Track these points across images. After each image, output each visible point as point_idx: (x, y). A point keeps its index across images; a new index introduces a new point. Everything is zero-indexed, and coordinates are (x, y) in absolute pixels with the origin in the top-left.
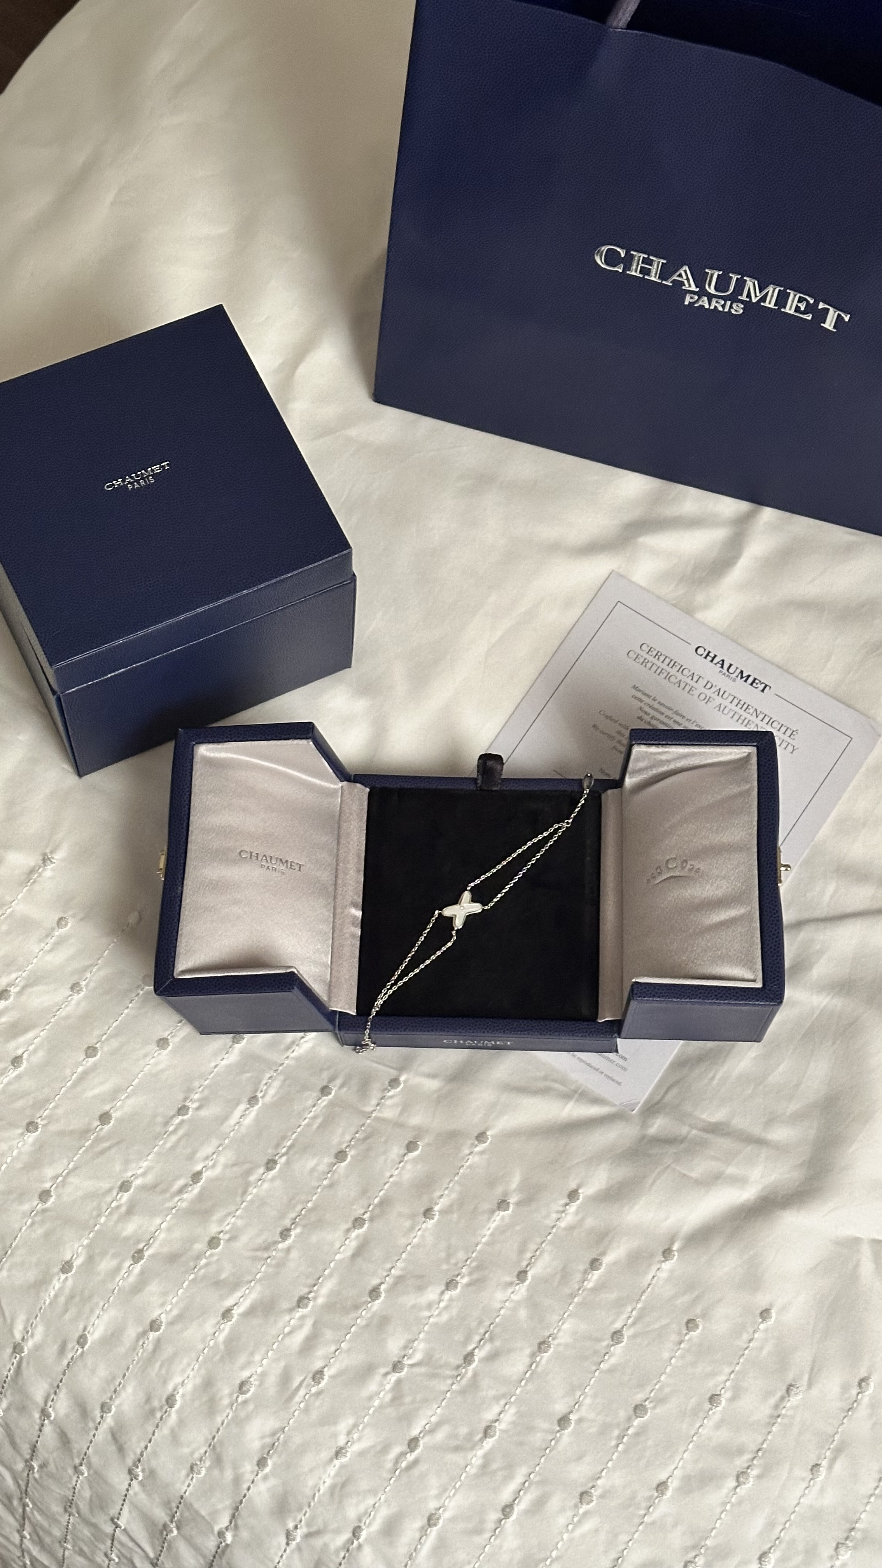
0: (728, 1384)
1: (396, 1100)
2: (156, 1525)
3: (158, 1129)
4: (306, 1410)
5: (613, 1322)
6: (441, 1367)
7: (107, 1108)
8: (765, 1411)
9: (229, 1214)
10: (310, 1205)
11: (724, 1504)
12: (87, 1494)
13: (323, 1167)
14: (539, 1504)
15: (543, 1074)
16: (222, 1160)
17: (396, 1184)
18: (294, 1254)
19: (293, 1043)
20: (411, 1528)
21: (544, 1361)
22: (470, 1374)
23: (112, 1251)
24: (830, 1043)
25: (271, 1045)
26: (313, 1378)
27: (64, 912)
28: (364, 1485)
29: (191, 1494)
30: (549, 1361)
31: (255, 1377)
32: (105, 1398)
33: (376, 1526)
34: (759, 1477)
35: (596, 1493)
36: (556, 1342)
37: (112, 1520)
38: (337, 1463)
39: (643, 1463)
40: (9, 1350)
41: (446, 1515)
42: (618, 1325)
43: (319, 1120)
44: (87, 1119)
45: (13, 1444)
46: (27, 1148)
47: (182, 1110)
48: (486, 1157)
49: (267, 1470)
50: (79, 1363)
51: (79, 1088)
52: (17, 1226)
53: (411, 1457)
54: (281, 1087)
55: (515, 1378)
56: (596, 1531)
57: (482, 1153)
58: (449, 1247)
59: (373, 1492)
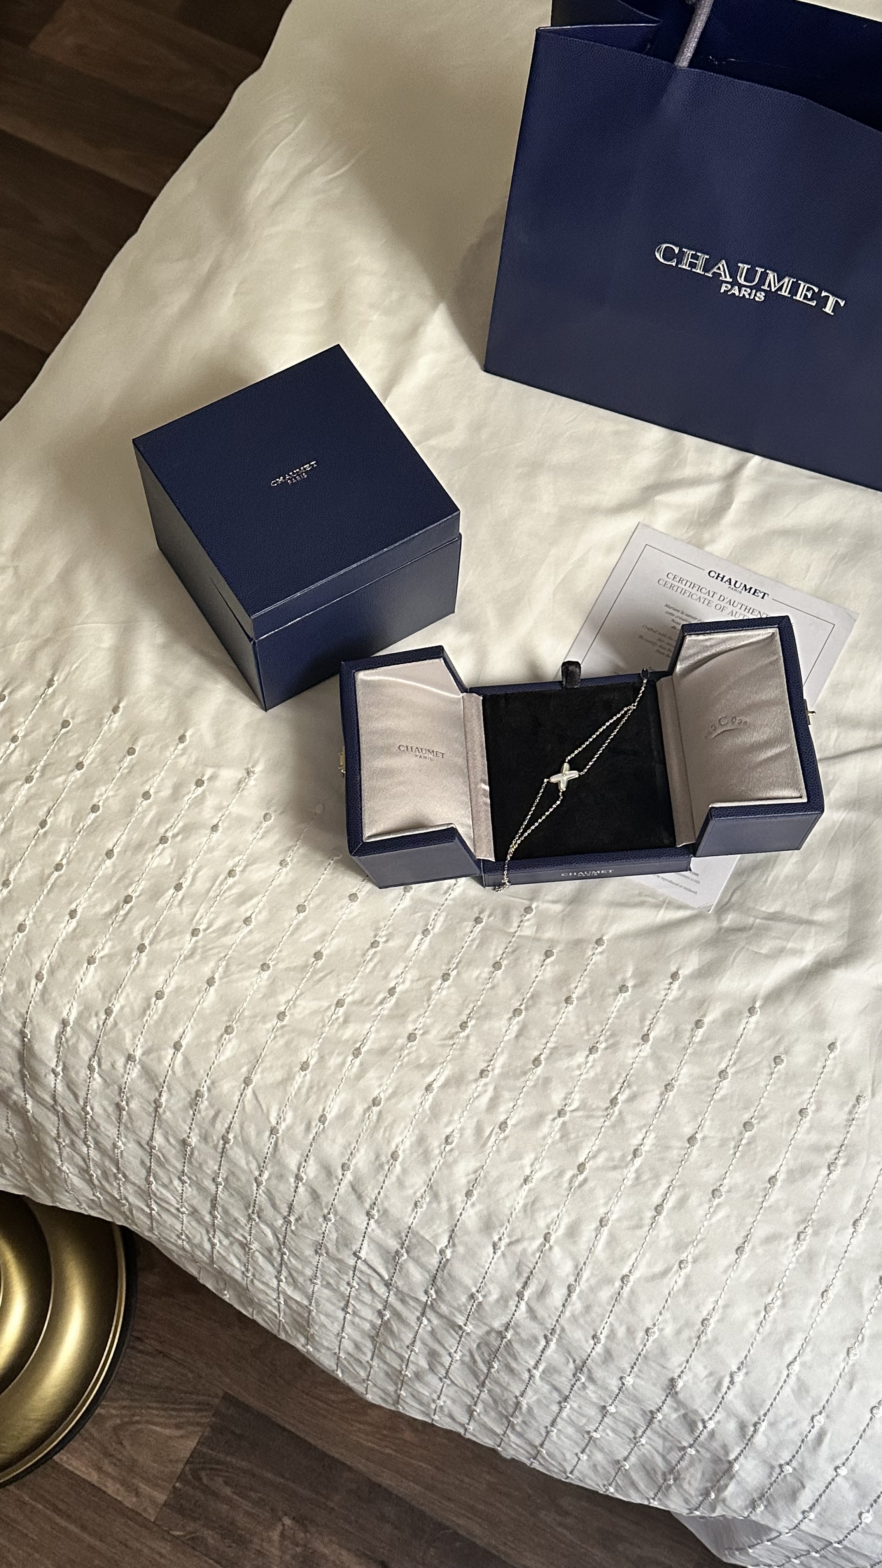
0: (812, 1100)
1: (532, 922)
2: (389, 1253)
3: (359, 959)
4: (498, 1151)
5: (719, 1064)
6: (594, 1110)
7: (319, 948)
8: (843, 1116)
9: (419, 1016)
10: (479, 1003)
11: (821, 1187)
12: (334, 1236)
13: (485, 975)
14: (682, 1202)
15: (637, 892)
16: (409, 977)
17: (540, 981)
18: (472, 1040)
19: (449, 888)
20: (588, 1229)
21: (671, 1098)
22: (617, 1113)
23: (337, 1051)
24: (851, 846)
25: (433, 891)
26: (500, 1128)
27: (268, 809)
28: (548, 1201)
29: (416, 1224)
30: (674, 1097)
31: (456, 1131)
32: (345, 1160)
33: (561, 1231)
34: (845, 1165)
35: (723, 1189)
36: (677, 1083)
37: (355, 1254)
38: (526, 1187)
39: (756, 1163)
40: (268, 1133)
41: (614, 1217)
42: (723, 1066)
43: (477, 942)
44: (304, 958)
45: (274, 1206)
46: (264, 983)
47: (374, 944)
48: (605, 955)
49: (474, 1199)
50: (322, 1136)
51: (296, 936)
52: (264, 1040)
53: (581, 1178)
54: (445, 921)
55: (651, 1112)
56: (728, 1216)
57: (601, 953)
58: (587, 1024)
59: (557, 1206)
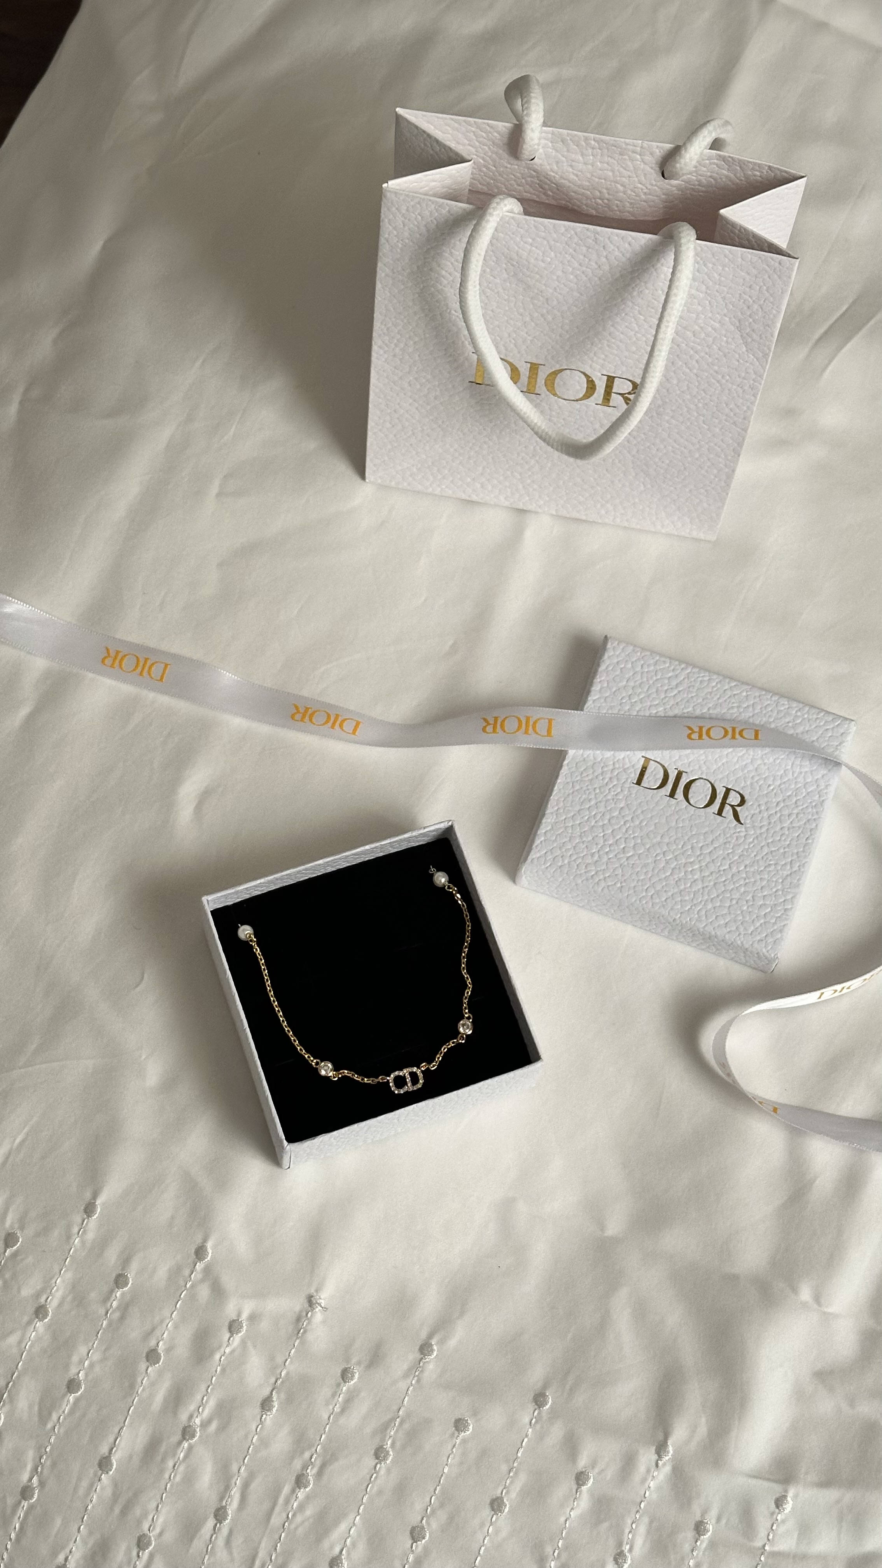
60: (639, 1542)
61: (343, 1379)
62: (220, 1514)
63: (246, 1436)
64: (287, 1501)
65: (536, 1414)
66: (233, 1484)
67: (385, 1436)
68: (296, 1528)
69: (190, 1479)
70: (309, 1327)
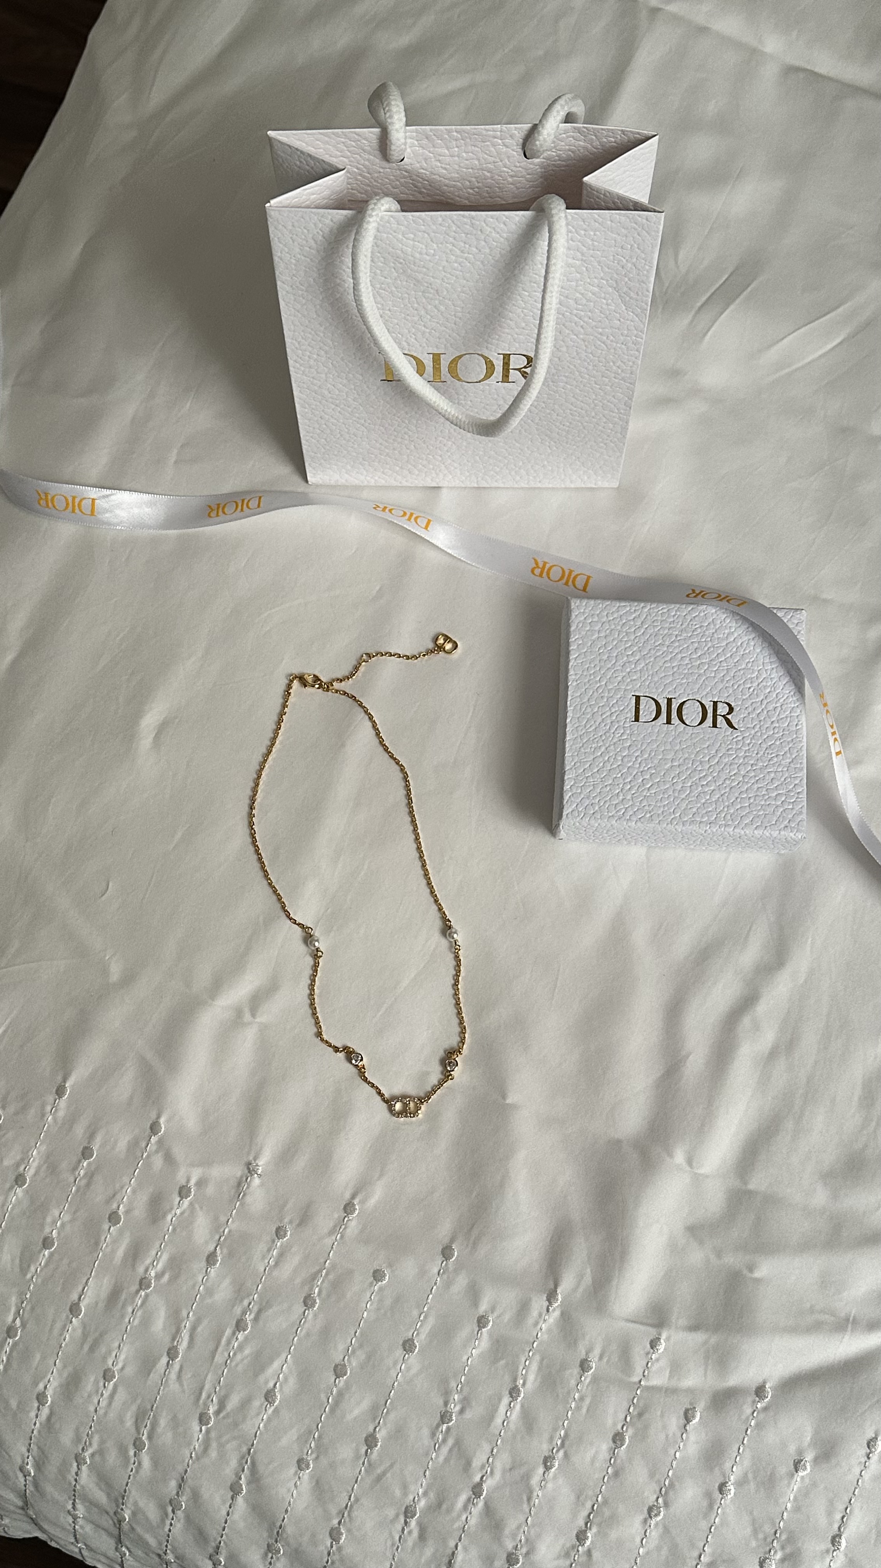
1: (661, 1363)
7: (371, 1429)
10: (600, 1499)
13: (603, 1455)
16: (498, 1464)
17: (683, 1458)
18: (596, 1555)
43: (587, 1400)
44: (354, 1445)
47: (445, 1417)
51: (338, 1412)
60: (531, 1377)
61: (277, 1236)
62: (172, 1353)
63: (194, 1285)
64: (229, 1342)
65: (443, 1265)
66: (183, 1328)
67: (313, 1286)
68: (237, 1365)
69: (146, 1322)
70: (247, 1191)
